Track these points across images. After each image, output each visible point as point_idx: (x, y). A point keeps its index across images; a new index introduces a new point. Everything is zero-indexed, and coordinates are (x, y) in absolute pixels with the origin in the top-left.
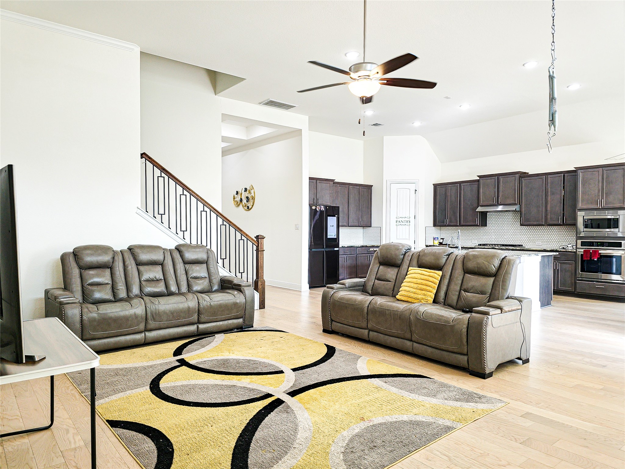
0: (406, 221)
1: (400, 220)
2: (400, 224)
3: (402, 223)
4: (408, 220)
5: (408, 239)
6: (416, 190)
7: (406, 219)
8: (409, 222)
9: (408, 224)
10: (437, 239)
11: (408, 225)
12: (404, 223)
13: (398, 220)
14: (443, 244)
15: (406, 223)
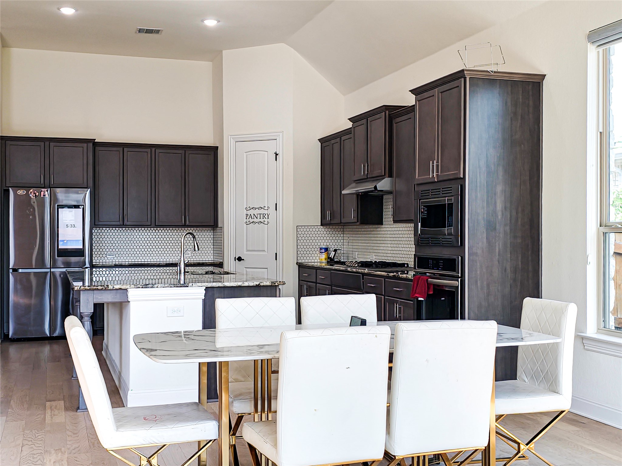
0: (262, 216)
1: (252, 212)
2: (253, 220)
3: (255, 220)
4: (266, 212)
5: (267, 251)
6: (277, 155)
7: (262, 211)
8: (266, 216)
9: (266, 220)
10: (323, 251)
11: (266, 223)
12: (258, 220)
13: (249, 213)
14: (336, 260)
15: (262, 220)
